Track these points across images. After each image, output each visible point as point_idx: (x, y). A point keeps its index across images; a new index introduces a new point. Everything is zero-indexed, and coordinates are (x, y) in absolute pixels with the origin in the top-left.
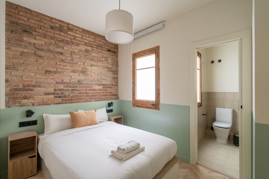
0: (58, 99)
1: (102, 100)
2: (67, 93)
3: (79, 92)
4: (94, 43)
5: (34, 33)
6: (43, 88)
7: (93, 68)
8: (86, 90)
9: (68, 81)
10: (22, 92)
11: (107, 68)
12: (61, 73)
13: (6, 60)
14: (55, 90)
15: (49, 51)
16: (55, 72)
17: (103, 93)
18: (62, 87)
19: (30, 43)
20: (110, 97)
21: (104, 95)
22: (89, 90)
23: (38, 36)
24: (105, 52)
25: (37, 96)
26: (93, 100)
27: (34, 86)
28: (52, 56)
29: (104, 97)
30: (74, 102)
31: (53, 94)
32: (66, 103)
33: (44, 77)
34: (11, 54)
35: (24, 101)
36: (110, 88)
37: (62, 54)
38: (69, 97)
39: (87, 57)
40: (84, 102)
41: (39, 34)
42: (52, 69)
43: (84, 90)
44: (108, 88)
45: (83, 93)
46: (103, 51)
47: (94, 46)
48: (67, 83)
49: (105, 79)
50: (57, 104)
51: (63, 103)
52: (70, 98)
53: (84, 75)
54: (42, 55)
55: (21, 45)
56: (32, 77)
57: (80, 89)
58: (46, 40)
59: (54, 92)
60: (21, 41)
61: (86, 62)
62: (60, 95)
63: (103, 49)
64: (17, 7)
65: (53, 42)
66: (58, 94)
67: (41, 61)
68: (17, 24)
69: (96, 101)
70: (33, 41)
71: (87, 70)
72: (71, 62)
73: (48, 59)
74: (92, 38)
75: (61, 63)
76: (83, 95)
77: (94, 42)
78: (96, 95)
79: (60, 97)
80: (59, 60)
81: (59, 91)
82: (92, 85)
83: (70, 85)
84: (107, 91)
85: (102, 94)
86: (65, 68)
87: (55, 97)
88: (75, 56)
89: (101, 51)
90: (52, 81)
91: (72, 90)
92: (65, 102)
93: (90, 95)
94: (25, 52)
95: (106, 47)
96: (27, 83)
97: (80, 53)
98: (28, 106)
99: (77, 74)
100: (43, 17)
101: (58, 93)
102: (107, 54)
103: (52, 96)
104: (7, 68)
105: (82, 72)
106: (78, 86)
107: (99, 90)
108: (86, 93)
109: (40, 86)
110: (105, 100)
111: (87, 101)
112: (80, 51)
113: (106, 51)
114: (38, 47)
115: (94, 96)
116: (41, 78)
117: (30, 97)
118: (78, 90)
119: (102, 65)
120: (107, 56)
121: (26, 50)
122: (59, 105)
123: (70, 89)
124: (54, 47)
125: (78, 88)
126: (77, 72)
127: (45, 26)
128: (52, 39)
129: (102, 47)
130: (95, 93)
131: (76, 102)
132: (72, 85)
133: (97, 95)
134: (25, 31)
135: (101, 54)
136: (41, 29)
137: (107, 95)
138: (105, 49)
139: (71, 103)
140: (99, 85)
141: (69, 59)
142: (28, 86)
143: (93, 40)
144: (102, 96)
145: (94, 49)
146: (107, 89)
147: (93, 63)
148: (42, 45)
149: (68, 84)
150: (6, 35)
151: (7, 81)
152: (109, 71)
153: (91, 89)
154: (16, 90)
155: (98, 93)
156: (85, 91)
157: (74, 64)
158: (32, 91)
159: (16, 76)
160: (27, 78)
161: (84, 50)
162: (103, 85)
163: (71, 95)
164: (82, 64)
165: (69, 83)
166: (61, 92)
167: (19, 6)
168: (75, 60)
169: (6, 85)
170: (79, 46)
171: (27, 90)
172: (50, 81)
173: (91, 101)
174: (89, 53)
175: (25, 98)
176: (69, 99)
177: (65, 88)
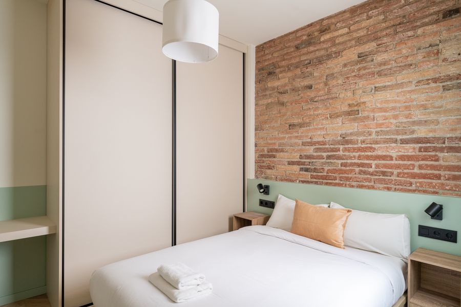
0: (304, 173)
1: (414, 191)
2: (318, 163)
3: (343, 161)
4: (384, 25)
5: (277, 71)
6: (286, 154)
7: (381, 96)
8: (359, 157)
9: (321, 139)
10: (266, 159)
11: (435, 80)
12: (308, 124)
13: (255, 119)
14: (301, 157)
15: (293, 90)
16: (301, 125)
17: (420, 167)
18: (310, 150)
19: (273, 89)
20: (452, 183)
21: (424, 176)
22: (368, 158)
23: (281, 72)
24: (430, 27)
25: (279, 166)
26: (381, 186)
27: (277, 151)
28: (297, 98)
29: (420, 180)
30: (330, 184)
31: (298, 163)
32: (316, 183)
33: (287, 136)
34: (258, 111)
35: (268, 171)
36: (451, 149)
37: (310, 87)
38: (322, 171)
39: (362, 72)
40: (353, 186)
41: (282, 69)
42: (296, 121)
43: (354, 157)
44: (442, 150)
45: (352, 164)
46: (420, 31)
47: (384, 33)
48: (318, 143)
49: (426, 121)
50: (303, 182)
51: (312, 182)
52: (325, 174)
53: (355, 120)
54: (285, 100)
55: (266, 95)
56: (275, 138)
57: (345, 155)
58: (290, 74)
59: (300, 160)
60: (266, 89)
61: (361, 86)
62: (308, 167)
63: (418, 24)
64: (263, 48)
65: (298, 72)
66: (303, 164)
67: (283, 110)
68: (263, 70)
69: (389, 189)
70: (277, 83)
71: (362, 106)
72: (326, 97)
73: (291, 104)
74: (378, 15)
75: (309, 106)
76: (352, 171)
77: (385, 21)
78: (392, 173)
79: (307, 170)
80: (307, 101)
81: (306, 159)
82: (377, 142)
83: (324, 146)
84: (437, 160)
85: (416, 170)
86: (316, 113)
87: (301, 169)
88: (334, 82)
89: (410, 33)
90: (297, 141)
91: (329, 157)
92: (315, 180)
93: (371, 170)
94: (269, 103)
95: (436, 9)
96: (271, 147)
97: (346, 69)
98: (271, 179)
99: (339, 120)
100: (286, 38)
101: (305, 162)
102: (435, 33)
103: (296, 168)
104: (256, 130)
105: (349, 113)
106: (341, 147)
107: (402, 158)
108: (359, 165)
109: (282, 151)
110: (425, 192)
111: (361, 187)
112: (345, 65)
113: (437, 22)
114: (281, 90)
115: (384, 173)
116: (284, 138)
117: (273, 166)
118: (339, 158)
119: (416, 77)
120: (436, 40)
121: (270, 101)
122: (305, 185)
123: (325, 154)
124: (299, 80)
125: (341, 153)
126: (338, 116)
127: (289, 51)
128: (297, 67)
129: (415, 20)
130: (385, 166)
131: (336, 185)
132: (327, 146)
133: (396, 172)
134: (270, 74)
135: (409, 44)
136: (284, 60)
137: (438, 177)
138: (427, 20)
139: (327, 184)
140: (403, 142)
141: (321, 93)
142: (271, 150)
143: (382, 17)
144: (414, 176)
145: (385, 40)
146: (441, 155)
147: (381, 82)
148: (285, 85)
149: (320, 146)
150: (256, 87)
151: (256, 145)
152: (445, 89)
153: (374, 154)
154: (262, 156)
155: (398, 167)
156: (356, 161)
157: (331, 101)
158: (275, 157)
159: (262, 138)
160: (271, 139)
161: (355, 58)
162: (418, 141)
163: (326, 168)
164: (349, 94)
165: (323, 142)
166: (308, 160)
167: (265, 43)
168: (334, 90)
169: (255, 150)
170: (342, 56)
171: (270, 156)
172: (294, 141)
173: (373, 188)
174: (369, 58)
175: (269, 168)
176: (322, 176)
177: (315, 154)
